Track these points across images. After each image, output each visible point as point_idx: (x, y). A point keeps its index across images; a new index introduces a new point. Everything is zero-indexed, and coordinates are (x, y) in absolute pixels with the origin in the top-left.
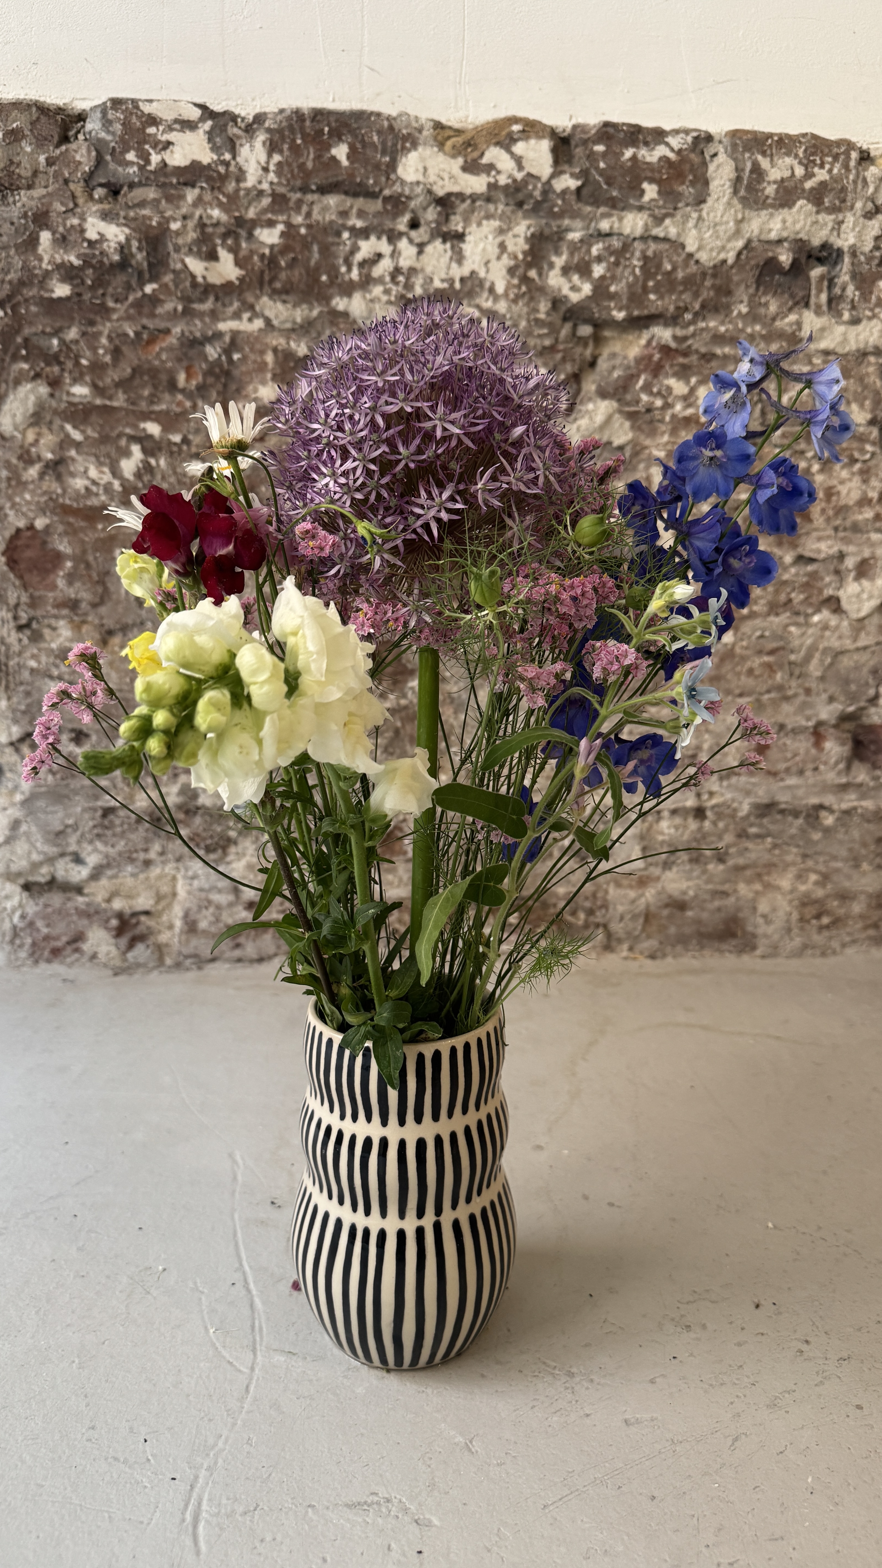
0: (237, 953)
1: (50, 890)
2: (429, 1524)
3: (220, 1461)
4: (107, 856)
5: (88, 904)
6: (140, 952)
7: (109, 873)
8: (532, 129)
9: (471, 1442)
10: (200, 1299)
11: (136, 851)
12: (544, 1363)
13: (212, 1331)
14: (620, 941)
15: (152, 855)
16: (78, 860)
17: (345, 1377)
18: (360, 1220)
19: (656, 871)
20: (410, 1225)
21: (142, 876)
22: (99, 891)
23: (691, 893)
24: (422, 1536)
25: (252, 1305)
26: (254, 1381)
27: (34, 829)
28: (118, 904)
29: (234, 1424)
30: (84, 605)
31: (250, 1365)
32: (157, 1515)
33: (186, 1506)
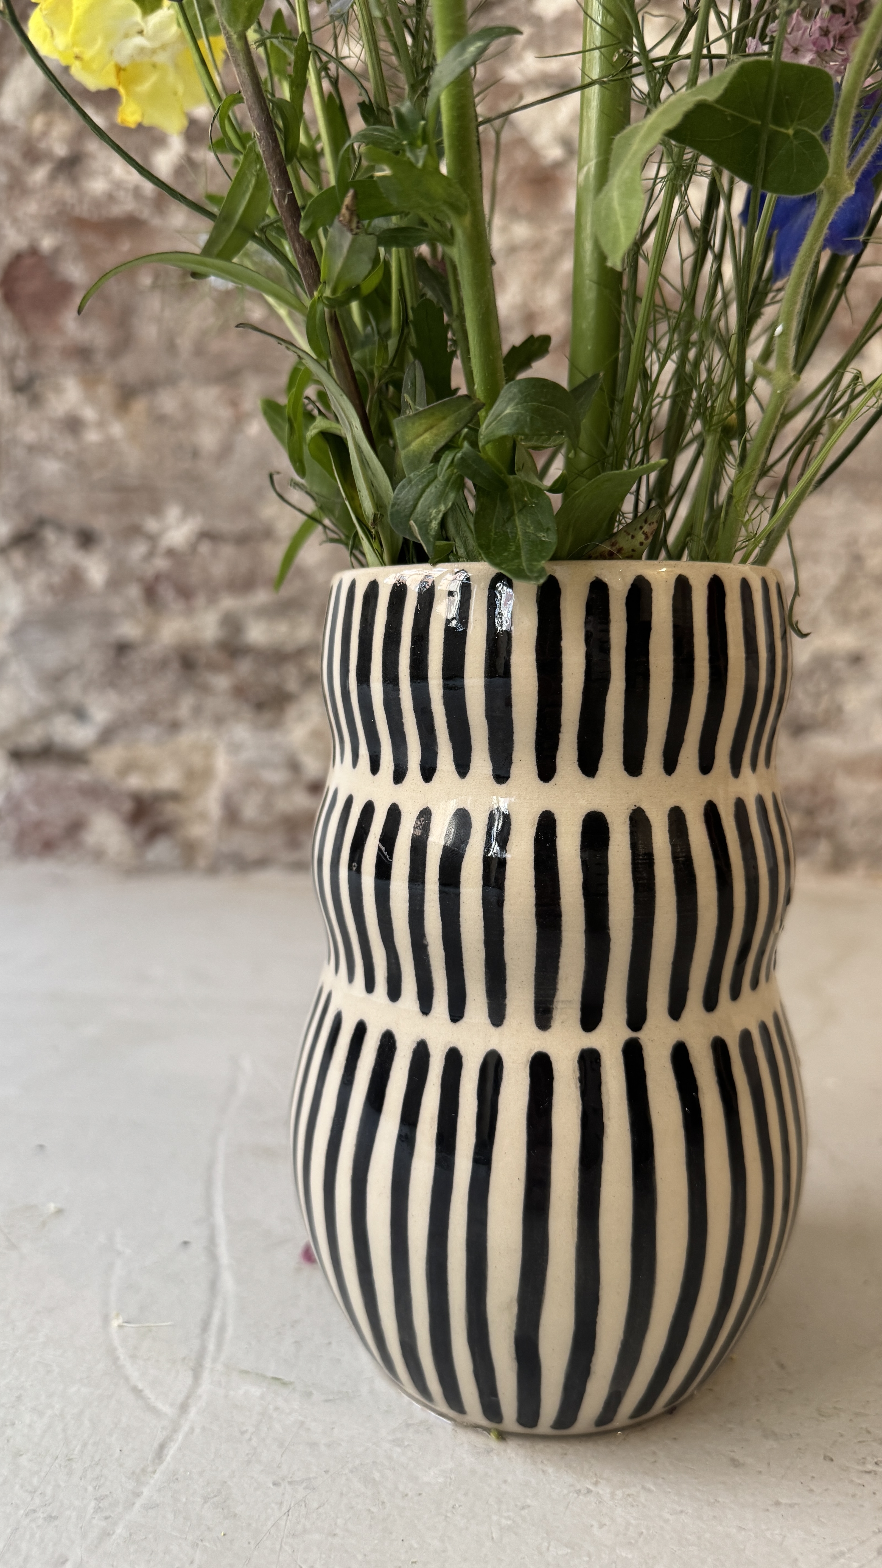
1: (44, 759)
4: (122, 712)
5: (94, 780)
6: (163, 849)
7: (123, 736)
10: (111, 1265)
11: (161, 707)
13: (115, 1323)
15: (182, 713)
16: (80, 714)
18: (438, 1031)
20: (563, 1044)
21: (168, 745)
22: (109, 762)
25: (213, 1286)
27: (25, 672)
28: (134, 782)
30: (99, 358)
31: (180, 1398)
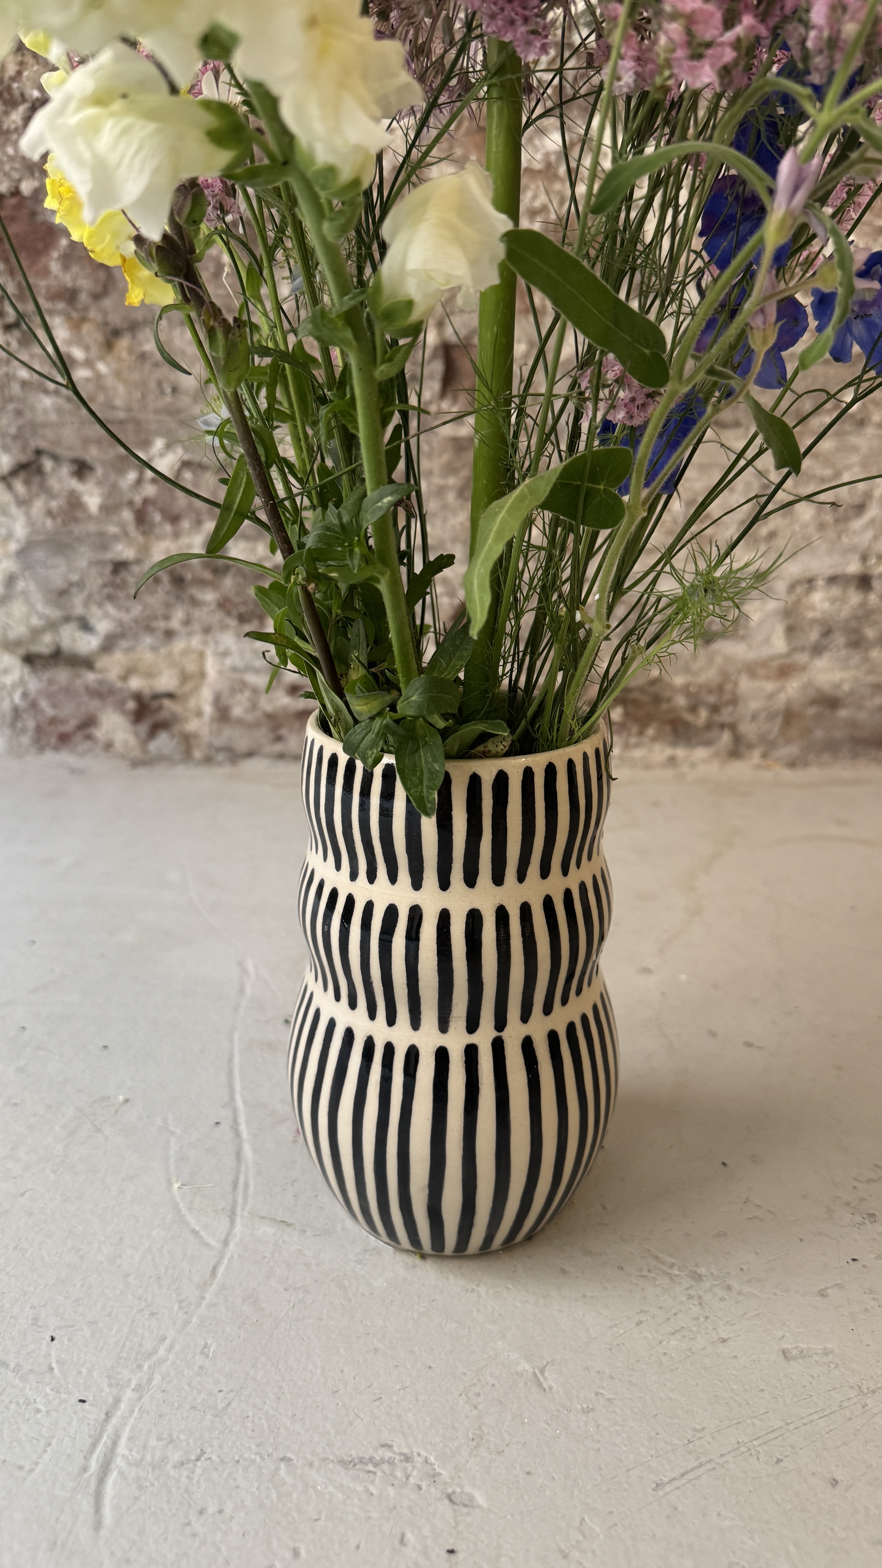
0: (278, 748)
1: (55, 663)
2: (470, 1504)
3: (157, 1378)
4: (120, 623)
5: (101, 682)
6: (163, 742)
7: (124, 644)
9: (542, 1372)
10: (168, 1142)
11: (156, 618)
12: (657, 1258)
13: (176, 1186)
14: (750, 746)
15: (175, 623)
16: (85, 626)
17: (359, 1262)
18: (380, 1032)
19: (802, 658)
20: (456, 1042)
21: (163, 651)
22: (112, 667)
23: (846, 687)
24: (457, 1523)
25: (238, 1154)
26: (225, 1261)
27: (33, 588)
28: (135, 683)
29: (187, 1323)
30: (83, 297)
31: (223, 1237)
32: (47, 1456)
33: (94, 1445)
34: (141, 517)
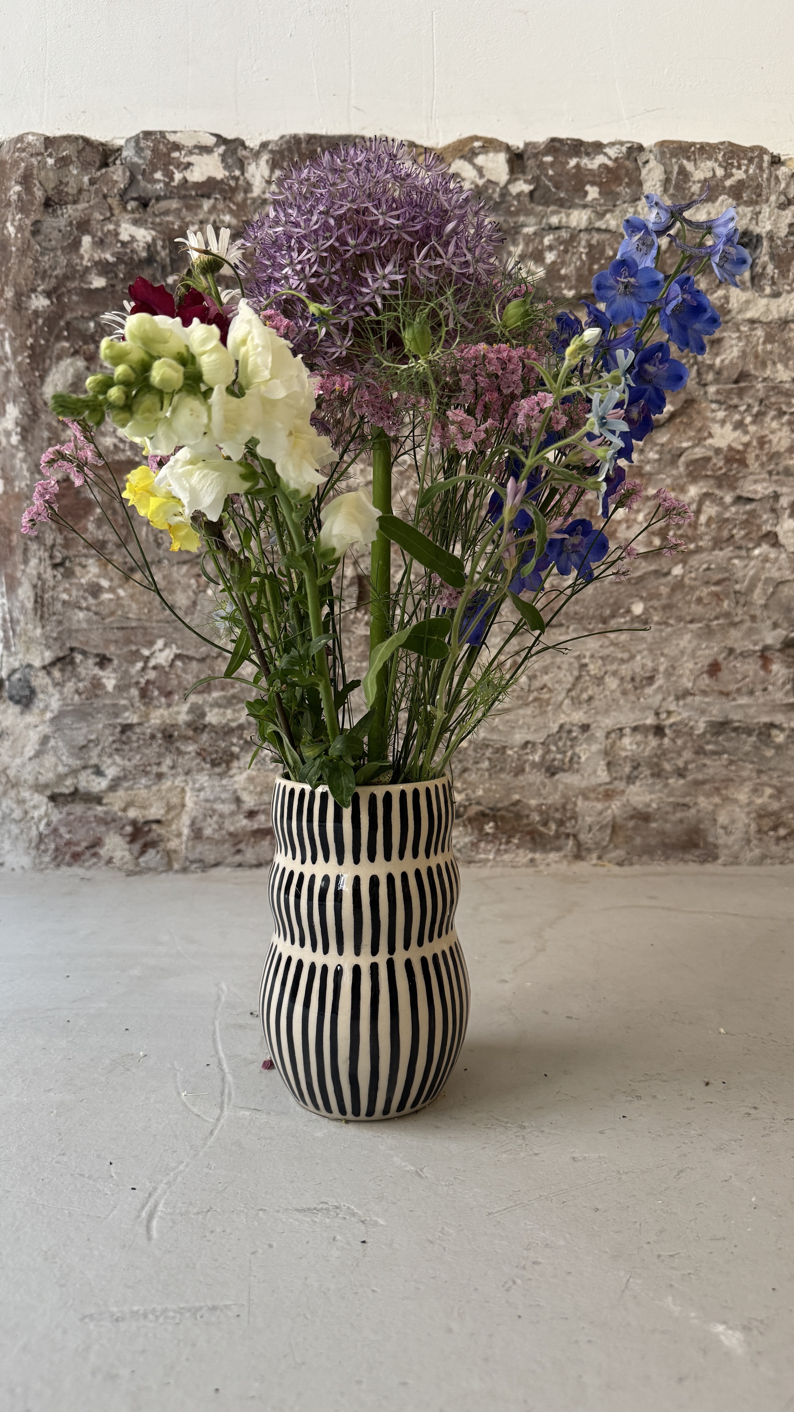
0: (238, 858)
1: (73, 801)
2: (375, 1224)
3: (180, 1179)
4: (124, 769)
5: (106, 813)
6: (151, 857)
7: (126, 784)
8: (490, 145)
9: (421, 1170)
10: (175, 1075)
11: (150, 765)
12: (497, 1119)
13: (183, 1094)
14: (589, 850)
15: (164, 769)
18: (319, 959)
19: (621, 785)
20: (365, 961)
21: (155, 788)
22: (116, 801)
23: (654, 805)
24: (367, 1231)
25: (223, 1079)
26: (219, 1128)
27: (61, 744)
28: (132, 813)
29: (196, 1155)
30: (110, 546)
31: (216, 1117)
32: (115, 1212)
33: (143, 1208)
34: (144, 693)
